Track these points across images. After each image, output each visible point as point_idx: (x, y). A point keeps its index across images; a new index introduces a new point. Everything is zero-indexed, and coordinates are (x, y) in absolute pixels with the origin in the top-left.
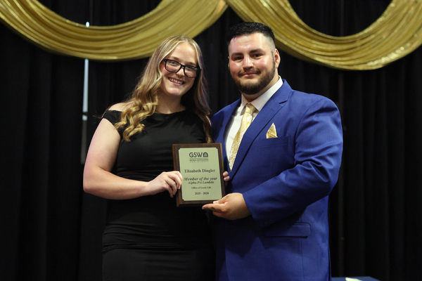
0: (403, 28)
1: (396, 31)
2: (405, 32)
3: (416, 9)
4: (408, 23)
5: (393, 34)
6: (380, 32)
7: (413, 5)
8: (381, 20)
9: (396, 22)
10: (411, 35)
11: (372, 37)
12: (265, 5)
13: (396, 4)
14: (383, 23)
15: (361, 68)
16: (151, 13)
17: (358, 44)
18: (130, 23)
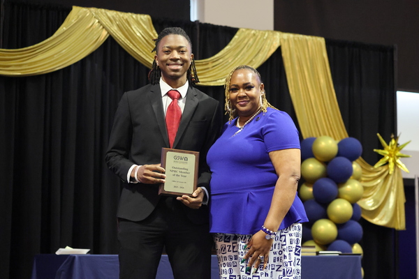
0: (244, 54)
1: (239, 56)
2: (246, 58)
3: (255, 40)
4: (247, 51)
5: (236, 59)
6: (226, 57)
7: (252, 37)
8: (227, 47)
9: (239, 50)
10: (250, 60)
11: (221, 60)
12: (138, 34)
13: (239, 36)
14: (229, 51)
15: (212, 84)
16: (49, 39)
17: (210, 65)
18: (32, 47)
